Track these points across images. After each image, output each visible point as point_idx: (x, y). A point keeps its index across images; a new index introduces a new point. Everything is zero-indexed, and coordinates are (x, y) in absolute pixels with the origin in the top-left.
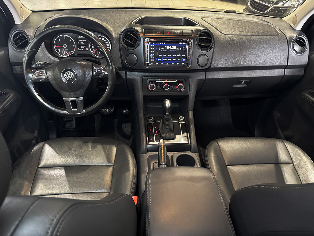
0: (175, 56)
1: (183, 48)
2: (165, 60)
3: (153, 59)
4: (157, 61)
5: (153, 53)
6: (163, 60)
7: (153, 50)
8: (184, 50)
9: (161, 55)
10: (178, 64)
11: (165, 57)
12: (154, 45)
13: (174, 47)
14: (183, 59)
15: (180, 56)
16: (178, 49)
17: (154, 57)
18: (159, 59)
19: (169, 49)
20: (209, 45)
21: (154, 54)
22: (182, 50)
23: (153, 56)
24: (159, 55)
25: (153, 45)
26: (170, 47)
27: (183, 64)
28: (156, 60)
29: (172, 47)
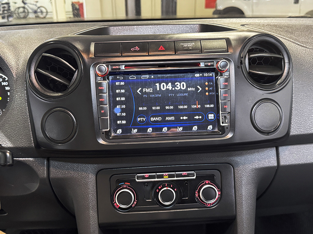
0: (186, 107)
1: (206, 86)
2: (159, 119)
3: (121, 118)
4: (136, 125)
5: (121, 103)
6: (152, 119)
7: (120, 95)
8: (209, 91)
9: (145, 108)
10: (195, 128)
11: (156, 114)
12: (122, 83)
13: (181, 86)
14: (210, 115)
15: (199, 106)
16: (194, 89)
17: (124, 114)
18: (139, 119)
19: (167, 90)
20: (279, 73)
21: (124, 106)
22: (204, 91)
23: (121, 112)
24: (140, 109)
25: (120, 81)
26: (170, 84)
27: (210, 127)
28: (132, 122)
29: (174, 86)
